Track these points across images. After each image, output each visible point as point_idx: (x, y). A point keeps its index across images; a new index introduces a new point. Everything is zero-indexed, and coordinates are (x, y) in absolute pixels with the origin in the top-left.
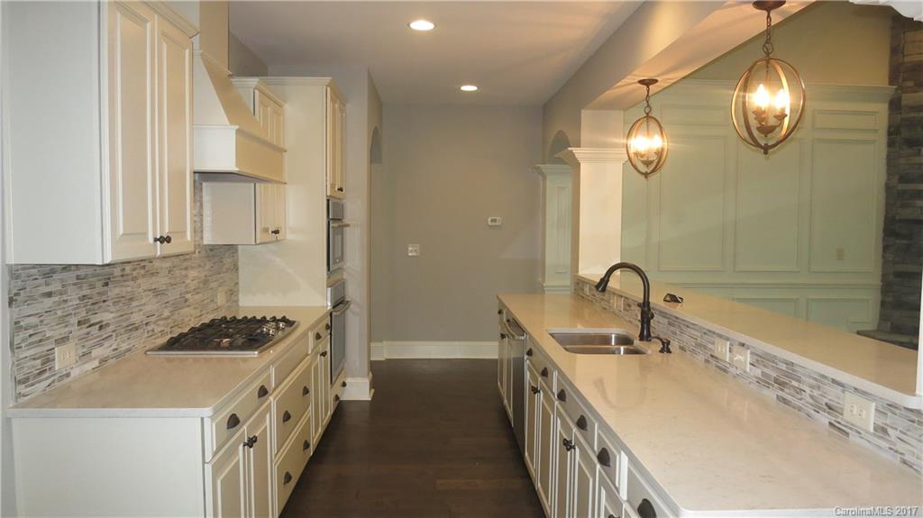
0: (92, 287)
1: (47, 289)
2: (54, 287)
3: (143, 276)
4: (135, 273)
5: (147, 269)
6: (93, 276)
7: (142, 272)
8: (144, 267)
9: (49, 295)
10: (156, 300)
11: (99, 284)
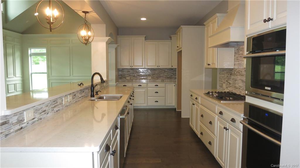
0: (229, 75)
1: (223, 73)
2: (224, 73)
3: (239, 75)
4: (237, 74)
5: (240, 73)
6: (229, 72)
7: (239, 74)
8: (239, 73)
9: (223, 74)
10: (242, 83)
11: (230, 74)
